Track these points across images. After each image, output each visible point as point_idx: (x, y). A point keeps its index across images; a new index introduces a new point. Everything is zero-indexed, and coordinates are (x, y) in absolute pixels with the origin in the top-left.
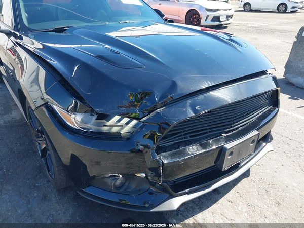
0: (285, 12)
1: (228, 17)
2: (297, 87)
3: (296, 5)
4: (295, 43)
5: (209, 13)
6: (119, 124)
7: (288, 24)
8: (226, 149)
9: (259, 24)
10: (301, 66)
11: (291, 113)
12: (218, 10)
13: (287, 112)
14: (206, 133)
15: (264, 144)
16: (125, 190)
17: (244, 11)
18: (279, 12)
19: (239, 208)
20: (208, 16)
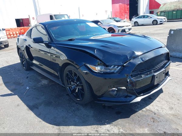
0: (157, 24)
1: (129, 29)
2: (174, 57)
3: (162, 20)
4: (168, 37)
5: (119, 28)
6: (114, 68)
7: (160, 30)
8: (155, 75)
9: (145, 31)
10: (173, 47)
11: (174, 68)
12: (124, 26)
13: (172, 68)
14: (146, 70)
15: (167, 77)
16: (118, 96)
17: (135, 26)
18: (154, 25)
19: (163, 103)
20: (119, 30)
